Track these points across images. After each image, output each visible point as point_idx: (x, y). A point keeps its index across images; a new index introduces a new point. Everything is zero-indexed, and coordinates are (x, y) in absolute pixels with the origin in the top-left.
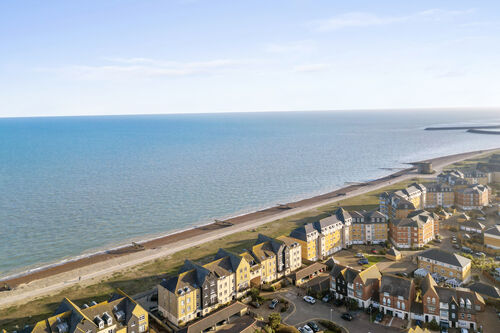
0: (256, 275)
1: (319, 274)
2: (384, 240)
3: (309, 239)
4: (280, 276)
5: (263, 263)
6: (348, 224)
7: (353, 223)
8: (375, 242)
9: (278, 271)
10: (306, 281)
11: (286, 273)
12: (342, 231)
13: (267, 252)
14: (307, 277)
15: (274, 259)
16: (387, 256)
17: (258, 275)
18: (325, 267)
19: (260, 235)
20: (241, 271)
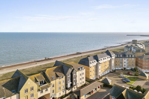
0: (45, 93)
1: (98, 89)
2: (133, 68)
3: (91, 65)
4: (68, 92)
5: (53, 82)
6: (113, 58)
7: (116, 58)
8: (128, 69)
9: (67, 88)
10: (89, 96)
11: (74, 90)
12: (110, 61)
13: (58, 74)
14: (90, 93)
15: (64, 79)
16: (140, 77)
17: (47, 93)
18: (102, 84)
19: (57, 61)
20: (26, 91)
